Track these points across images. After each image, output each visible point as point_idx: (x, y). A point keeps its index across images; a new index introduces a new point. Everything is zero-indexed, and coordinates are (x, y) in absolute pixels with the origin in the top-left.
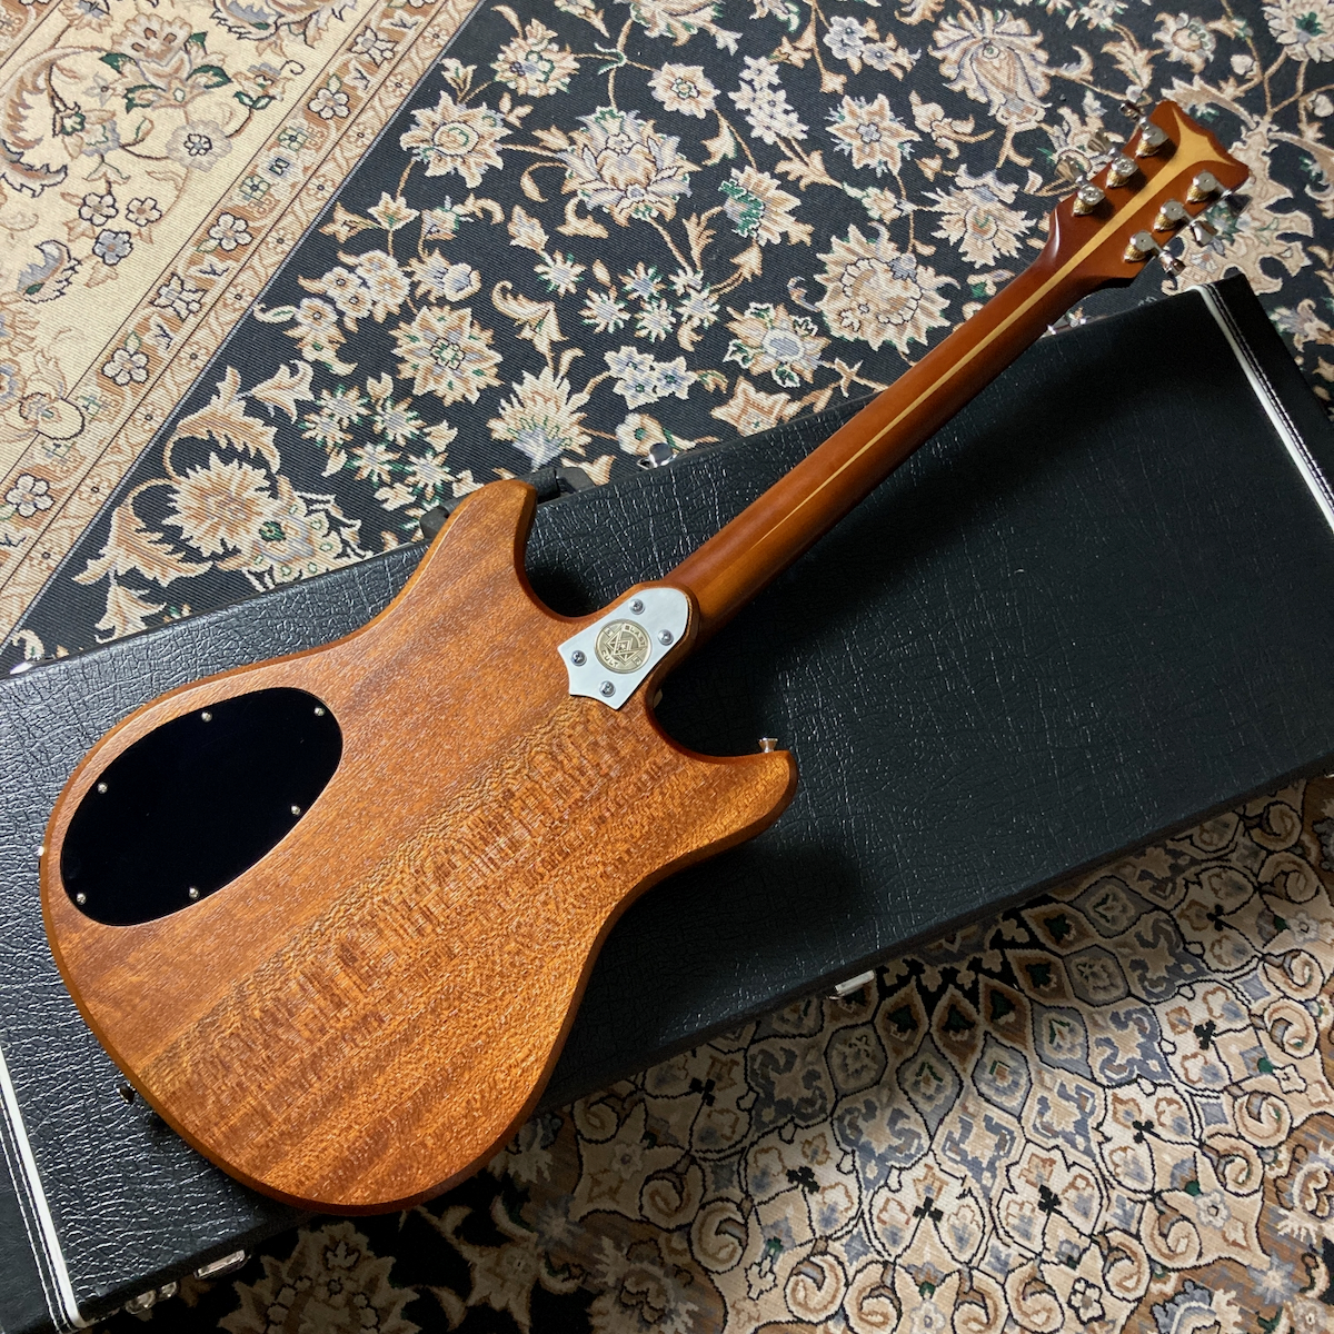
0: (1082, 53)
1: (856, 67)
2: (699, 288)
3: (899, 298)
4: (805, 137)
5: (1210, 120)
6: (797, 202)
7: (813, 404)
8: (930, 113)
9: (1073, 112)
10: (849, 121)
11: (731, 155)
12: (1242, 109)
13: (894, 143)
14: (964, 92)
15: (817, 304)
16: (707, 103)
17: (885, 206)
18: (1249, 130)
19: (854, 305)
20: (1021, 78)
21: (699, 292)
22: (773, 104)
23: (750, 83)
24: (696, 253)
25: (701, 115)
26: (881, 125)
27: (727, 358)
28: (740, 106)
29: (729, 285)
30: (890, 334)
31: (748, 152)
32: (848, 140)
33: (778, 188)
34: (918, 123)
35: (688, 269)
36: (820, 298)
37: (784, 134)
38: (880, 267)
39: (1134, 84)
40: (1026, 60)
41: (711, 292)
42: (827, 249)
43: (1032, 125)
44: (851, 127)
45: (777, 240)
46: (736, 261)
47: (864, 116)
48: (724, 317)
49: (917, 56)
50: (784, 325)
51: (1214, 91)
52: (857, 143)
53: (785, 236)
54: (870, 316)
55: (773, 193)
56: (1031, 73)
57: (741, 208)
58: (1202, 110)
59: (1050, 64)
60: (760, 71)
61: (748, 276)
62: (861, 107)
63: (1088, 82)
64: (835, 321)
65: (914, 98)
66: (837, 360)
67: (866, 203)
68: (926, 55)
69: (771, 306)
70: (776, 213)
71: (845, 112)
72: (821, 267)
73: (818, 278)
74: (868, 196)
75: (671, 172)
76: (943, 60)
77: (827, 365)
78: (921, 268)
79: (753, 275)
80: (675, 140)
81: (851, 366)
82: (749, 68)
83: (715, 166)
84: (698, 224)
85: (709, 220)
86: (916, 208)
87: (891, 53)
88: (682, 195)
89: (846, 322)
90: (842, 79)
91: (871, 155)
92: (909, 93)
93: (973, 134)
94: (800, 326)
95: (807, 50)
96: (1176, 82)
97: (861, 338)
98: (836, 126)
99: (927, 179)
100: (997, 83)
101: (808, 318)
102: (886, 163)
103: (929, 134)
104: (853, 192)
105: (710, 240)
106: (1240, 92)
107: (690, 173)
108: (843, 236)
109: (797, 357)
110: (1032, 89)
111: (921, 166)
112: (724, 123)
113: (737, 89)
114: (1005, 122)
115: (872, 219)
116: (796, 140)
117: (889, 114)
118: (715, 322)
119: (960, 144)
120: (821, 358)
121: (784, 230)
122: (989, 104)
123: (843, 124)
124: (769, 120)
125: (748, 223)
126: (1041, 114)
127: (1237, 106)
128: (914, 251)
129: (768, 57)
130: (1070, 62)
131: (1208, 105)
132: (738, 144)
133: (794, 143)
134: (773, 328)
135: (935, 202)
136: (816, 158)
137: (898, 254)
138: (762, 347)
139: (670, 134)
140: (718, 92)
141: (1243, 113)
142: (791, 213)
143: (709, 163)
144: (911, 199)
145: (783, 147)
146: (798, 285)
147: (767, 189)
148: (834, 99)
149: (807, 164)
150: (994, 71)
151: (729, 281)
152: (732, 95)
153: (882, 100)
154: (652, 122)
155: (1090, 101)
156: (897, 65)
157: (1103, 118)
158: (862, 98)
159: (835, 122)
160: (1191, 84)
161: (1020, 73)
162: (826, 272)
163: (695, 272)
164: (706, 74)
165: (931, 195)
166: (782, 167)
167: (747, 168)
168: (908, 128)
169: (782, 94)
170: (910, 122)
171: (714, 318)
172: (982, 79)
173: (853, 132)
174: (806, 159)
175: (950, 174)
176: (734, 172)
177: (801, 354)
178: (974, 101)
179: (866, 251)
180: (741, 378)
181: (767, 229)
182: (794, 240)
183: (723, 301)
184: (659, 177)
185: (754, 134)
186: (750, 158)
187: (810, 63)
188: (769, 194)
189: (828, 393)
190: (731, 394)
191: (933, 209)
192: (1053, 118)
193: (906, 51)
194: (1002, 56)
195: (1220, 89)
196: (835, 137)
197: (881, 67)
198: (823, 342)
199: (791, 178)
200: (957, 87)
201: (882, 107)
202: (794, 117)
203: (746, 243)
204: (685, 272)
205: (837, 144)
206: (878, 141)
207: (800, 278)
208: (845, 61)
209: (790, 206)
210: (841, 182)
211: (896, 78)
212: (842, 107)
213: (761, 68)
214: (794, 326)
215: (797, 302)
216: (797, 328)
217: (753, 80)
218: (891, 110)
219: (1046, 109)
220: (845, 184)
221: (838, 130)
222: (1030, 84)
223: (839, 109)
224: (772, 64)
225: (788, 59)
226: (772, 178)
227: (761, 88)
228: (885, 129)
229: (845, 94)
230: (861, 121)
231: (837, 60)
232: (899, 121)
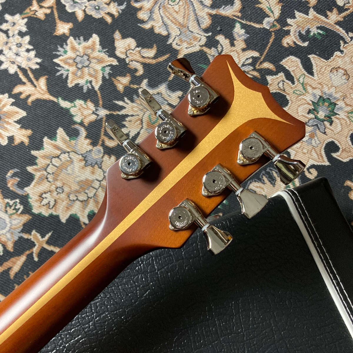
1: (80, 16)
3: (87, 180)
4: (38, 67)
5: (319, 37)
6: (23, 114)
7: (10, 269)
8: (126, 45)
9: (226, 37)
10: (70, 54)
12: (341, 29)
13: (99, 67)
14: (152, 29)
15: (26, 189)
17: (86, 112)
18: (345, 42)
19: (53, 188)
20: (192, 17)
22: (19, 45)
23: (6, 32)
26: (92, 56)
30: (77, 210)
32: (67, 67)
33: (13, 104)
34: (118, 53)
36: (28, 185)
37: (23, 66)
38: (76, 158)
39: (269, 17)
40: (197, 5)
42: (39, 146)
43: (197, 49)
44: (70, 58)
45: (4, 142)
47: (81, 50)
49: (123, 7)
51: (323, 18)
52: (73, 69)
53: (11, 139)
54: (63, 196)
55: (9, 108)
58: (314, 31)
59: (212, 6)
60: (14, 24)
62: (80, 44)
63: (238, 17)
64: (37, 201)
65: (117, 35)
66: (34, 232)
67: (73, 111)
68: (129, 6)
70: (8, 123)
71: (68, 48)
72: (33, 161)
73: (30, 169)
74: (75, 106)
76: (140, 9)
77: (26, 236)
78: (106, 157)
81: (43, 236)
82: (7, 22)
86: (108, 112)
87: (106, 6)
89: (45, 202)
90: (69, 26)
91: (81, 77)
92: (113, 33)
93: (155, 57)
94: (10, 207)
95: (49, 8)
96: (297, 14)
97: (55, 213)
98: (61, 58)
99: (119, 91)
100: (175, 21)
101: (18, 200)
102: (91, 82)
103: (124, 60)
104: (64, 104)
106: (340, 18)
108: (52, 136)
109: (4, 231)
110: (199, 24)
111: (116, 83)
114: (178, 48)
115: (75, 123)
116: (31, 69)
117: (98, 47)
119: (145, 65)
120: (22, 231)
121: (10, 134)
122: (168, 36)
123: (66, 56)
124: (14, 57)
126: (204, 40)
127: (338, 27)
128: (103, 145)
129: (21, 13)
130: (226, 5)
131: (318, 28)
133: (29, 72)
135: (122, 108)
136: (42, 82)
137: (90, 147)
141: (341, 31)
142: (18, 122)
144: (105, 107)
145: (21, 76)
146: (14, 175)
147: (4, 106)
148: (63, 39)
149: (35, 86)
150: (175, 14)
153: (95, 38)
155: (238, 31)
156: (109, 14)
157: (246, 41)
158: (82, 38)
159: (60, 56)
160: (307, 14)
161: (192, 14)
162: (36, 164)
165: (120, 103)
166: (18, 89)
168: (110, 56)
169: (27, 38)
170: (112, 53)
172: (166, 19)
173: (71, 61)
174: (35, 83)
175: (135, 86)
177: (8, 228)
178: (159, 35)
179: (68, 147)
182: (17, 141)
187: (49, 17)
188: (5, 109)
189: (23, 259)
191: (120, 113)
192: (212, 43)
193: (116, 4)
194: (181, 3)
195: (326, 16)
196: (59, 65)
197: (96, 15)
198: (26, 218)
199: (23, 96)
200: (147, 26)
201: (94, 43)
202: (33, 54)
205: (59, 71)
206: (87, 66)
207: (16, 170)
208: (74, 13)
209: (18, 117)
210: (57, 97)
211: (106, 23)
212: (67, 45)
213: (15, 21)
214: (6, 207)
215: (11, 188)
216: (8, 208)
217: (8, 30)
218: (100, 45)
219: (207, 37)
220: (60, 99)
221: (61, 60)
222: (198, 21)
223: (65, 46)
224: (23, 19)
225: (35, 14)
226: (9, 97)
227: (13, 35)
228: (94, 58)
229: (70, 36)
230: (78, 53)
231: (68, 13)
232: (104, 52)
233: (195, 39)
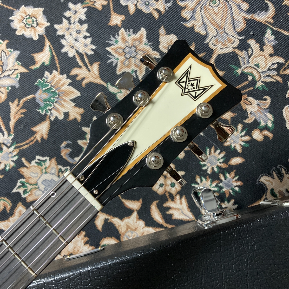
0: (270, 5)
1: (132, 10)
2: (9, 145)
4: (92, 53)
6: (77, 94)
8: (169, 40)
9: (257, 42)
10: (121, 44)
11: (47, 63)
14: (192, 28)
16: (41, 30)
20: (229, 20)
21: (8, 147)
22: (78, 32)
23: (68, 19)
24: (12, 123)
25: (36, 38)
26: (138, 47)
27: (15, 191)
28: (59, 33)
29: (27, 144)
31: (57, 62)
32: (117, 56)
33: (70, 84)
34: (161, 47)
35: (6, 133)
36: (78, 155)
37: (81, 51)
40: (234, 8)
41: (15, 148)
43: (230, 50)
44: (120, 48)
45: (61, 117)
46: (35, 129)
47: (130, 41)
48: (19, 164)
49: (169, 5)
50: (53, 171)
52: (122, 58)
53: (66, 115)
55: (66, 88)
56: (236, 16)
57: (45, 96)
59: (249, 11)
60: (76, 12)
61: (39, 139)
62: (129, 35)
63: (270, 23)
65: (162, 31)
67: (119, 96)
68: (175, 3)
69: (48, 158)
70: (65, 101)
71: (119, 38)
72: (83, 136)
73: (80, 142)
74: (121, 92)
75: (10, 73)
76: (184, 8)
79: (42, 139)
80: (16, 53)
82: (70, 9)
83: (36, 69)
84: (18, 105)
85: (25, 102)
87: (155, 2)
88: (13, 87)
90: (122, 18)
91: (128, 66)
92: (159, 28)
98: (112, 47)
100: (213, 23)
101: (68, 168)
102: (136, 72)
104: (113, 89)
105: (22, 116)
107: (21, 74)
110: (234, 27)
112: (47, 43)
113: (60, 22)
114: (213, 48)
116: (87, 55)
117: (145, 40)
118: (13, 167)
121: (66, 111)
122: (206, 36)
123: (116, 46)
124: (74, 42)
125: (47, 105)
126: (237, 43)
129: (82, 3)
130: (261, 11)
132: (52, 57)
133: (85, 57)
134: (46, 173)
136: (95, 67)
138: (36, 184)
139: (15, 49)
140: (49, 24)
142: (73, 100)
143: (33, 67)
145: (78, 60)
146: (67, 146)
147: (62, 85)
148: (115, 30)
149: (89, 71)
150: (214, 16)
151: (27, 141)
152: (56, 26)
153: (143, 31)
154: (6, 42)
155: (269, 36)
156: (157, 10)
157: (274, 47)
158: (131, 30)
159: (112, 45)
161: (229, 17)
162: (85, 139)
163: (9, 135)
164: (44, 13)
166: (75, 71)
167: (54, 71)
168: (154, 50)
169: (85, 26)
170: (156, 46)
171: (12, 164)
172: (206, 20)
173: (121, 51)
174: (90, 67)
176: (47, 73)
178: (198, 33)
180: (20, 203)
181: (57, 110)
182: (71, 117)
183: (21, 154)
184: (3, 75)
185: (64, 50)
186: (58, 65)
187: (106, 8)
188: (63, 88)
190: (12, 213)
192: (243, 46)
193: (164, 1)
194: (221, 6)
196: (110, 54)
197: (146, 10)
199: (78, 78)
200: (189, 25)
201: (142, 35)
202: (89, 40)
203: (43, 118)
204: (3, 135)
205: (110, 59)
206: (134, 57)
207: (69, 142)
208: (127, 7)
209: (73, 96)
210: (107, 82)
211: (154, 18)
212: (118, 35)
213: (77, 10)
214: (59, 172)
215: (64, 157)
216: (60, 173)
217: (70, 17)
218: (147, 38)
219: (240, 40)
220: (109, 84)
221: (112, 49)
222: (234, 24)
223: (116, 36)
224: (84, 8)
225: (93, 5)
226: (67, 78)
227: (74, 22)
228: (140, 50)
229: (122, 27)
230: (127, 44)
231: (122, 5)
232: (150, 45)
233: (229, 40)
